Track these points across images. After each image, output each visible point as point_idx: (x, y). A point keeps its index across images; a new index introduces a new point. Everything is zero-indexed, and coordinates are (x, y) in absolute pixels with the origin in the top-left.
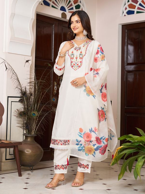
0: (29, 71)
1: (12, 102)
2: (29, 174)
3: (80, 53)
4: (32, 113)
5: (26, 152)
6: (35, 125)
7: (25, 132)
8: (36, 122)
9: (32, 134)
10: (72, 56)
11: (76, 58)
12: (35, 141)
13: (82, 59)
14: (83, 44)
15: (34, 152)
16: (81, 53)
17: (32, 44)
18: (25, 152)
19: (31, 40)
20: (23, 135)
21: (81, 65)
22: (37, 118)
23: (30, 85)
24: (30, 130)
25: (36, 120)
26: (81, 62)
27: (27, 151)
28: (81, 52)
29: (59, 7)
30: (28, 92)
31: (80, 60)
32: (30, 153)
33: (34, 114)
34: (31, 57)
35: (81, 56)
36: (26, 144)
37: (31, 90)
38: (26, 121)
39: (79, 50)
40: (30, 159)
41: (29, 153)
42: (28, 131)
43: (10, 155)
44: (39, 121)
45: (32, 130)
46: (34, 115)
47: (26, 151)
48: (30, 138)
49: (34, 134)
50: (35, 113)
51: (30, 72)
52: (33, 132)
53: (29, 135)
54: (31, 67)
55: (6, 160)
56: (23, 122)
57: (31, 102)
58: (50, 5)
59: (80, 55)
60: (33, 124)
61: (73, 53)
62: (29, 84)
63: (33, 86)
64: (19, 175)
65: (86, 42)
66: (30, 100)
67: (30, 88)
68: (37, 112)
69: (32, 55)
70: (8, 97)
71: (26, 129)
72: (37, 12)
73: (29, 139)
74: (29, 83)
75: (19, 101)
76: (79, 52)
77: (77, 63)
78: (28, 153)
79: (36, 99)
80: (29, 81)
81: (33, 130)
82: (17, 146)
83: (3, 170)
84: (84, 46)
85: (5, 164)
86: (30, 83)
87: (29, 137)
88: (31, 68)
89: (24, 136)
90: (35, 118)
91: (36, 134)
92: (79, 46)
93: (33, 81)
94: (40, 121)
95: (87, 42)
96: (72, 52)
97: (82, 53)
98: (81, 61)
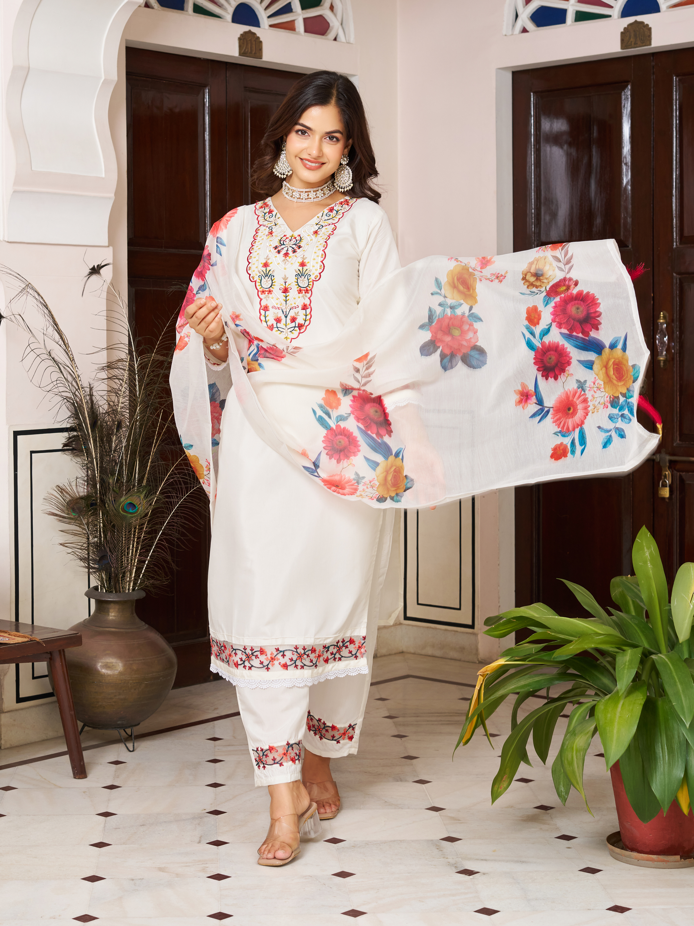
0: (105, 313)
1: (32, 452)
2: (117, 763)
3: (297, 267)
4: (124, 500)
5: (104, 671)
6: (136, 551)
7: (94, 582)
8: (139, 538)
9: (124, 591)
10: (266, 283)
11: (286, 291)
12: (137, 620)
13: (309, 295)
14: (315, 220)
15: (135, 667)
16: (301, 268)
17: (112, 195)
18: (99, 668)
19: (103, 176)
20: (89, 595)
21: (308, 318)
22: (143, 524)
23: (109, 378)
24: (117, 575)
25: (141, 529)
26: (305, 307)
27: (107, 666)
28: (303, 264)
29: (225, 9)
30: (103, 406)
31: (301, 300)
32: (121, 673)
33: (132, 505)
34: (111, 248)
35: (303, 283)
36: (100, 633)
37: (114, 398)
38: (100, 539)
39: (294, 251)
40: (122, 697)
41: (116, 672)
42: (109, 579)
43: (34, 678)
44: (152, 533)
45: (124, 573)
46: (131, 511)
47: (100, 664)
48: (117, 607)
49: (133, 589)
50: (135, 501)
51: (109, 319)
52: (130, 581)
53: (111, 598)
54: (109, 292)
55: (19, 700)
56: (85, 540)
57: (115, 451)
58: (185, 5)
59: (300, 275)
60: (128, 548)
61: (268, 269)
62: (104, 375)
63: (122, 380)
64: (74, 774)
65: (326, 211)
66: (110, 441)
67: (111, 391)
68: (142, 496)
69: (112, 242)
70: (16, 434)
71: (99, 570)
72: (127, 41)
73: (111, 610)
74: (103, 369)
75: (65, 445)
76: (295, 260)
77: (292, 314)
78: (110, 675)
79: (135, 440)
80: (103, 358)
81: (131, 575)
82: (62, 652)
83: (8, 746)
84: (316, 232)
85: (14, 720)
86: (110, 366)
87: (112, 605)
88: (110, 300)
89: (93, 601)
90: (135, 522)
91: (142, 589)
92: (296, 234)
93: (121, 360)
94: (156, 532)
95: (331, 210)
96: (266, 265)
97: (305, 268)
98: (307, 302)
